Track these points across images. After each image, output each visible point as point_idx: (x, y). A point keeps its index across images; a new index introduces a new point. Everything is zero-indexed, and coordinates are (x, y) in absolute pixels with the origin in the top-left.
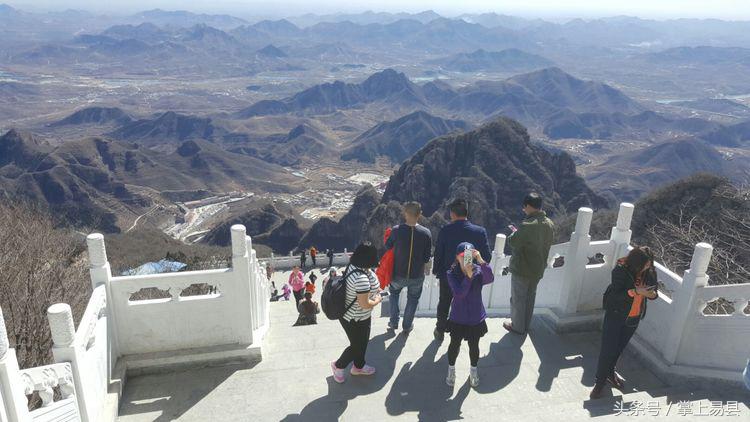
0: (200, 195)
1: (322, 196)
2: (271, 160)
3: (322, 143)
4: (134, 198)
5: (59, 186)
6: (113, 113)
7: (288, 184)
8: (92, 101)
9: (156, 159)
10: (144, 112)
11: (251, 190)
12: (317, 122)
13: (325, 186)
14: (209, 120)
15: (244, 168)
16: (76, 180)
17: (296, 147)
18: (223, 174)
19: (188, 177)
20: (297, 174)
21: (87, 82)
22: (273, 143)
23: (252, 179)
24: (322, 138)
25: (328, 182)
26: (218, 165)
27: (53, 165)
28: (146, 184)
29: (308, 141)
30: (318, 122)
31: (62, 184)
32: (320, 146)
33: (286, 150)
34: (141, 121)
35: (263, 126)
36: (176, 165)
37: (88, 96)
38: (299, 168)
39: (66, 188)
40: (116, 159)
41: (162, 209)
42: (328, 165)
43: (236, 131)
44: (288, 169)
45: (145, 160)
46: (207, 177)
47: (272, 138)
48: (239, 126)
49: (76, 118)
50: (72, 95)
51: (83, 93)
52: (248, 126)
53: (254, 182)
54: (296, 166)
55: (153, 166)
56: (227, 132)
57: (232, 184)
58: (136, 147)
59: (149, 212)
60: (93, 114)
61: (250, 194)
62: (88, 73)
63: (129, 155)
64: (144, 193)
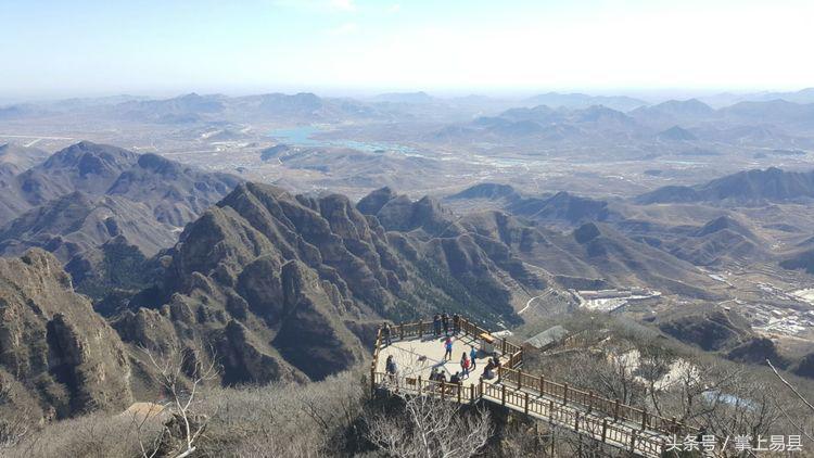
0: (597, 285)
1: (754, 311)
2: (680, 256)
3: (751, 241)
4: (530, 278)
5: (463, 254)
6: (504, 190)
7: (703, 287)
8: (485, 177)
9: (552, 239)
10: (532, 191)
11: (656, 287)
12: (740, 216)
13: (757, 298)
14: (605, 204)
15: (649, 261)
16: (479, 250)
17: (714, 243)
18: (623, 265)
19: (582, 263)
20: (715, 277)
21: (481, 160)
22: (681, 236)
23: (657, 275)
24: (751, 236)
25: (760, 293)
26: (618, 253)
27: (458, 234)
28: (538, 263)
29: (731, 237)
30: (742, 216)
31: (466, 253)
32: (751, 246)
33: (700, 246)
34: (531, 200)
35: (667, 215)
36: (570, 248)
37: (482, 173)
38: (717, 270)
39: (468, 257)
40: (513, 235)
41: (556, 294)
42: (760, 272)
43: (634, 218)
44: (702, 269)
45: (541, 240)
46: (605, 266)
47: (679, 230)
48: (638, 213)
49: (470, 193)
50: (467, 171)
51: (477, 170)
52: (649, 214)
53: (661, 280)
54: (712, 266)
55: (547, 246)
56: (623, 218)
57: (633, 278)
58: (532, 224)
59: (543, 295)
60: (485, 190)
61: (656, 293)
62: (483, 152)
63: (526, 232)
64: (539, 272)
